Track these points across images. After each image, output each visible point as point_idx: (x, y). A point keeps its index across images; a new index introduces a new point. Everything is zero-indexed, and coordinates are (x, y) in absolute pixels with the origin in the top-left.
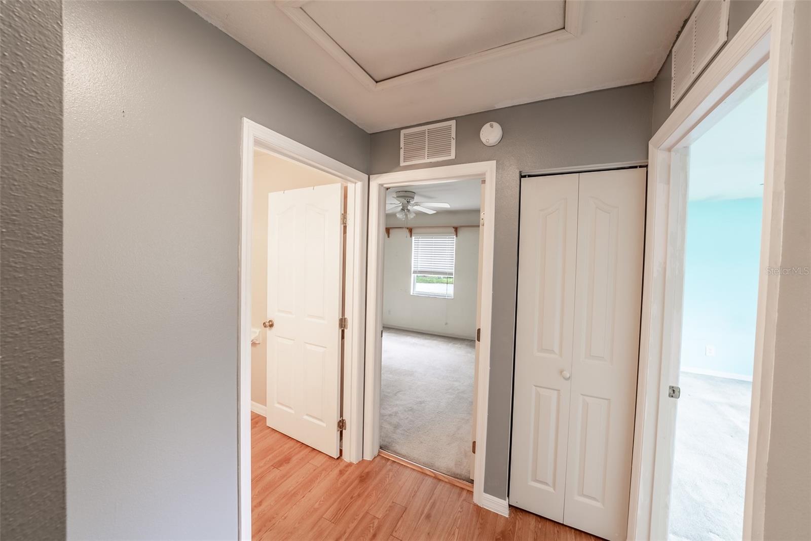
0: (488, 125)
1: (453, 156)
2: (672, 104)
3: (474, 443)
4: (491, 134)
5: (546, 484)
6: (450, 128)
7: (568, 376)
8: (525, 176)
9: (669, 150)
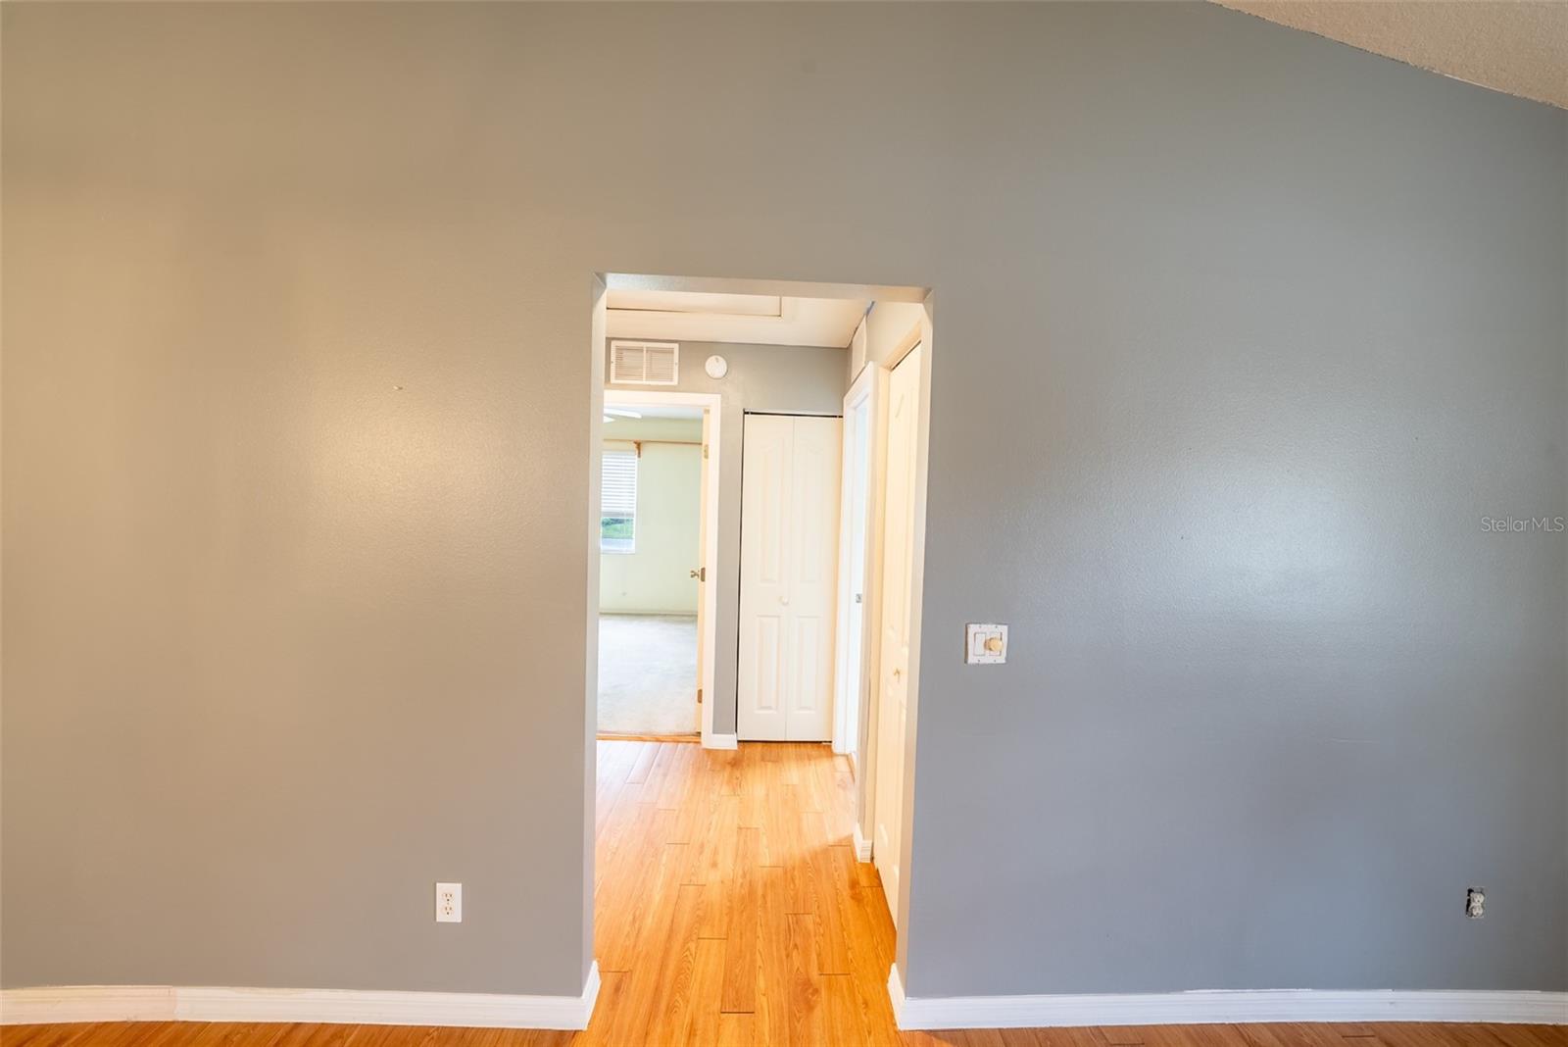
0: (713, 358)
1: (675, 382)
2: (854, 376)
3: (700, 691)
4: (716, 366)
5: (770, 708)
6: (671, 352)
7: (786, 601)
8: (748, 413)
9: (855, 408)
